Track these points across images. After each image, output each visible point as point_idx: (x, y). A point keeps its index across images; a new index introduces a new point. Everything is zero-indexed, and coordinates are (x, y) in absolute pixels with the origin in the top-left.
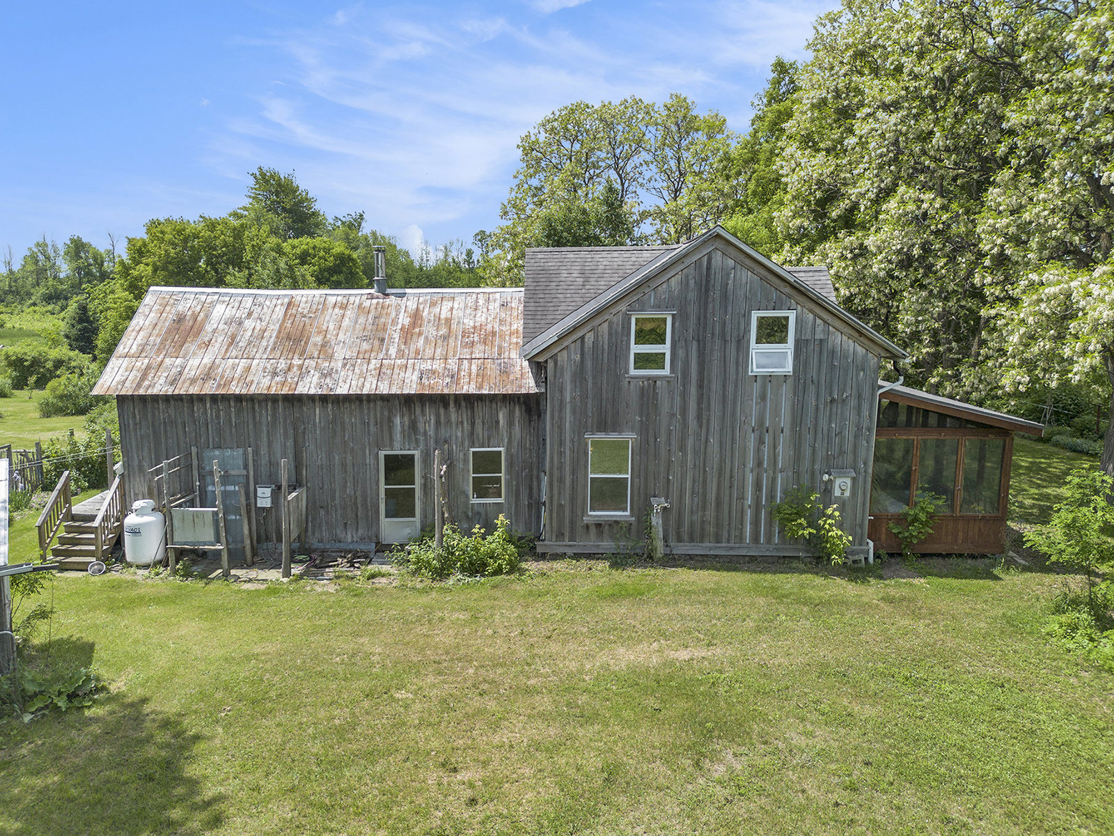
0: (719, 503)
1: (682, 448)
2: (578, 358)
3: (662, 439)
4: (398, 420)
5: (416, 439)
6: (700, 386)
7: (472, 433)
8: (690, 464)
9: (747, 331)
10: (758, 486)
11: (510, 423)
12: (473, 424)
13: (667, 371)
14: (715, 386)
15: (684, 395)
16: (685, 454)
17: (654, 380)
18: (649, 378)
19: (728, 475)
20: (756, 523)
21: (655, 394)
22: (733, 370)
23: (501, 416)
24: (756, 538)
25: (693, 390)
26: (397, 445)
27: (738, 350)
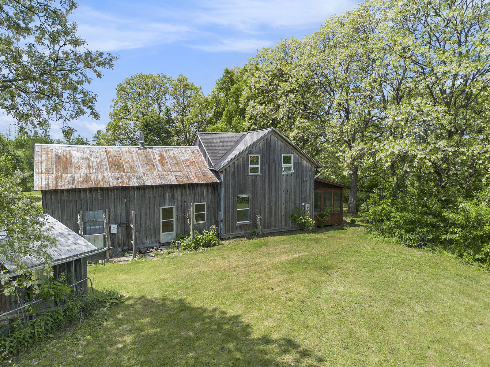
0: (275, 215)
1: (265, 198)
2: (233, 170)
3: (259, 196)
4: (167, 195)
5: (174, 202)
6: (269, 178)
7: (194, 198)
8: (267, 203)
9: (281, 160)
10: (286, 209)
11: (208, 193)
12: (195, 194)
13: (259, 173)
14: (273, 178)
15: (265, 181)
16: (265, 200)
17: (256, 176)
18: (254, 176)
19: (277, 206)
20: (285, 221)
21: (256, 181)
22: (278, 172)
23: (205, 191)
24: (285, 226)
25: (267, 179)
26: (167, 204)
27: (279, 166)
